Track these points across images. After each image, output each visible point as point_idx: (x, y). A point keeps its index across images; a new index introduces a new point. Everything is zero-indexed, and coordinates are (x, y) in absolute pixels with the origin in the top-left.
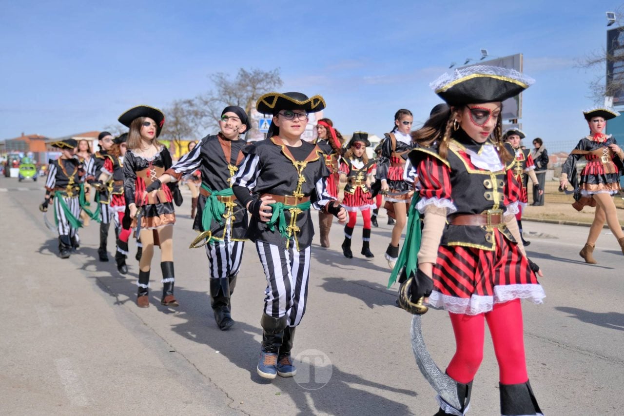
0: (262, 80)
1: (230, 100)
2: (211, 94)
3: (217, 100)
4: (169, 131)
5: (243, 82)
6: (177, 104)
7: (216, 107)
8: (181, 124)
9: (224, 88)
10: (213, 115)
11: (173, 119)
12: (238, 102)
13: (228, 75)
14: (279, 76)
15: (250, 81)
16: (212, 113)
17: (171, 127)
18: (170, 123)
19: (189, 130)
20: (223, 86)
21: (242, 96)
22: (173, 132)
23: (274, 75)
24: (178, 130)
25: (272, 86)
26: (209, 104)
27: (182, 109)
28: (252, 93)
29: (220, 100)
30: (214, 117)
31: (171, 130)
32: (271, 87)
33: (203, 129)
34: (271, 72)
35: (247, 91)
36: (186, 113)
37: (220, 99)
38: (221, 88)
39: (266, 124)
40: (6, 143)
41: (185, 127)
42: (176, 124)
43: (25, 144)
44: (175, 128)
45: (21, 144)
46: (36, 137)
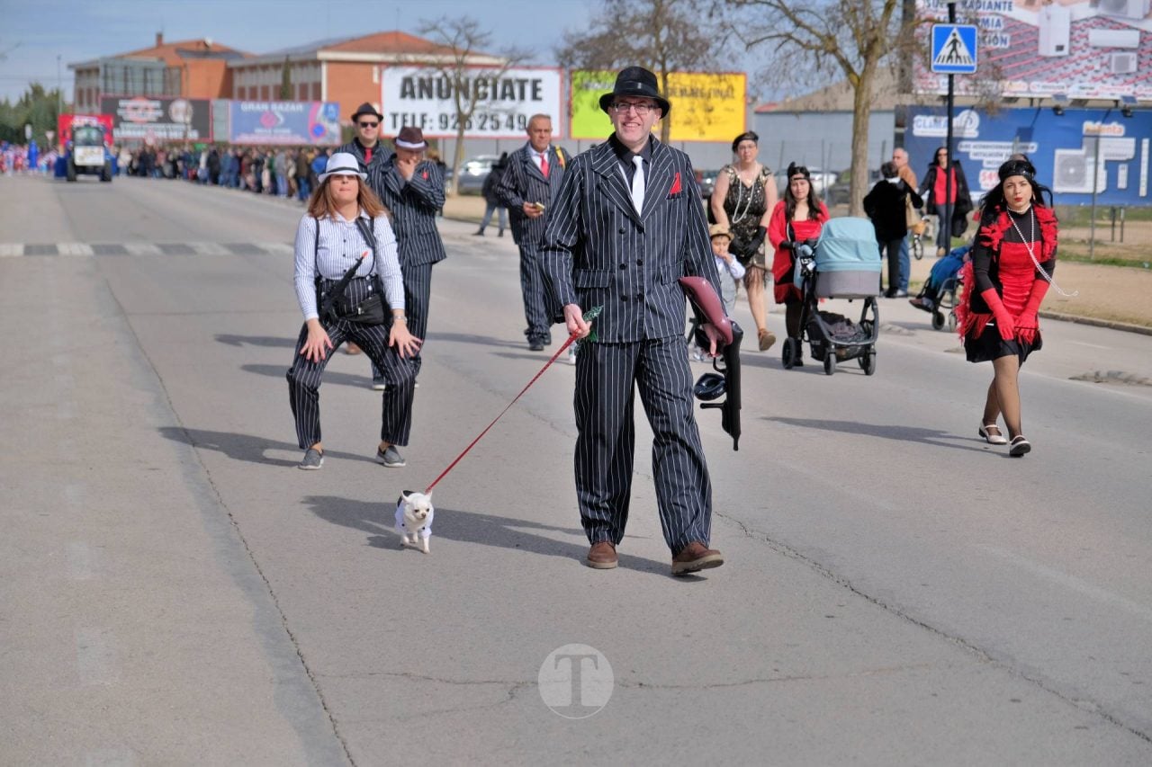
4: (631, 49)
8: (669, 23)
11: (646, 8)
17: (640, 34)
18: (634, 20)
19: (698, 45)
22: (643, 52)
30: (783, 8)
31: (638, 43)
33: (741, 47)
39: (955, 42)
40: (106, 66)
41: (685, 35)
42: (653, 24)
43: (167, 70)
44: (650, 40)
45: (151, 70)
46: (202, 48)
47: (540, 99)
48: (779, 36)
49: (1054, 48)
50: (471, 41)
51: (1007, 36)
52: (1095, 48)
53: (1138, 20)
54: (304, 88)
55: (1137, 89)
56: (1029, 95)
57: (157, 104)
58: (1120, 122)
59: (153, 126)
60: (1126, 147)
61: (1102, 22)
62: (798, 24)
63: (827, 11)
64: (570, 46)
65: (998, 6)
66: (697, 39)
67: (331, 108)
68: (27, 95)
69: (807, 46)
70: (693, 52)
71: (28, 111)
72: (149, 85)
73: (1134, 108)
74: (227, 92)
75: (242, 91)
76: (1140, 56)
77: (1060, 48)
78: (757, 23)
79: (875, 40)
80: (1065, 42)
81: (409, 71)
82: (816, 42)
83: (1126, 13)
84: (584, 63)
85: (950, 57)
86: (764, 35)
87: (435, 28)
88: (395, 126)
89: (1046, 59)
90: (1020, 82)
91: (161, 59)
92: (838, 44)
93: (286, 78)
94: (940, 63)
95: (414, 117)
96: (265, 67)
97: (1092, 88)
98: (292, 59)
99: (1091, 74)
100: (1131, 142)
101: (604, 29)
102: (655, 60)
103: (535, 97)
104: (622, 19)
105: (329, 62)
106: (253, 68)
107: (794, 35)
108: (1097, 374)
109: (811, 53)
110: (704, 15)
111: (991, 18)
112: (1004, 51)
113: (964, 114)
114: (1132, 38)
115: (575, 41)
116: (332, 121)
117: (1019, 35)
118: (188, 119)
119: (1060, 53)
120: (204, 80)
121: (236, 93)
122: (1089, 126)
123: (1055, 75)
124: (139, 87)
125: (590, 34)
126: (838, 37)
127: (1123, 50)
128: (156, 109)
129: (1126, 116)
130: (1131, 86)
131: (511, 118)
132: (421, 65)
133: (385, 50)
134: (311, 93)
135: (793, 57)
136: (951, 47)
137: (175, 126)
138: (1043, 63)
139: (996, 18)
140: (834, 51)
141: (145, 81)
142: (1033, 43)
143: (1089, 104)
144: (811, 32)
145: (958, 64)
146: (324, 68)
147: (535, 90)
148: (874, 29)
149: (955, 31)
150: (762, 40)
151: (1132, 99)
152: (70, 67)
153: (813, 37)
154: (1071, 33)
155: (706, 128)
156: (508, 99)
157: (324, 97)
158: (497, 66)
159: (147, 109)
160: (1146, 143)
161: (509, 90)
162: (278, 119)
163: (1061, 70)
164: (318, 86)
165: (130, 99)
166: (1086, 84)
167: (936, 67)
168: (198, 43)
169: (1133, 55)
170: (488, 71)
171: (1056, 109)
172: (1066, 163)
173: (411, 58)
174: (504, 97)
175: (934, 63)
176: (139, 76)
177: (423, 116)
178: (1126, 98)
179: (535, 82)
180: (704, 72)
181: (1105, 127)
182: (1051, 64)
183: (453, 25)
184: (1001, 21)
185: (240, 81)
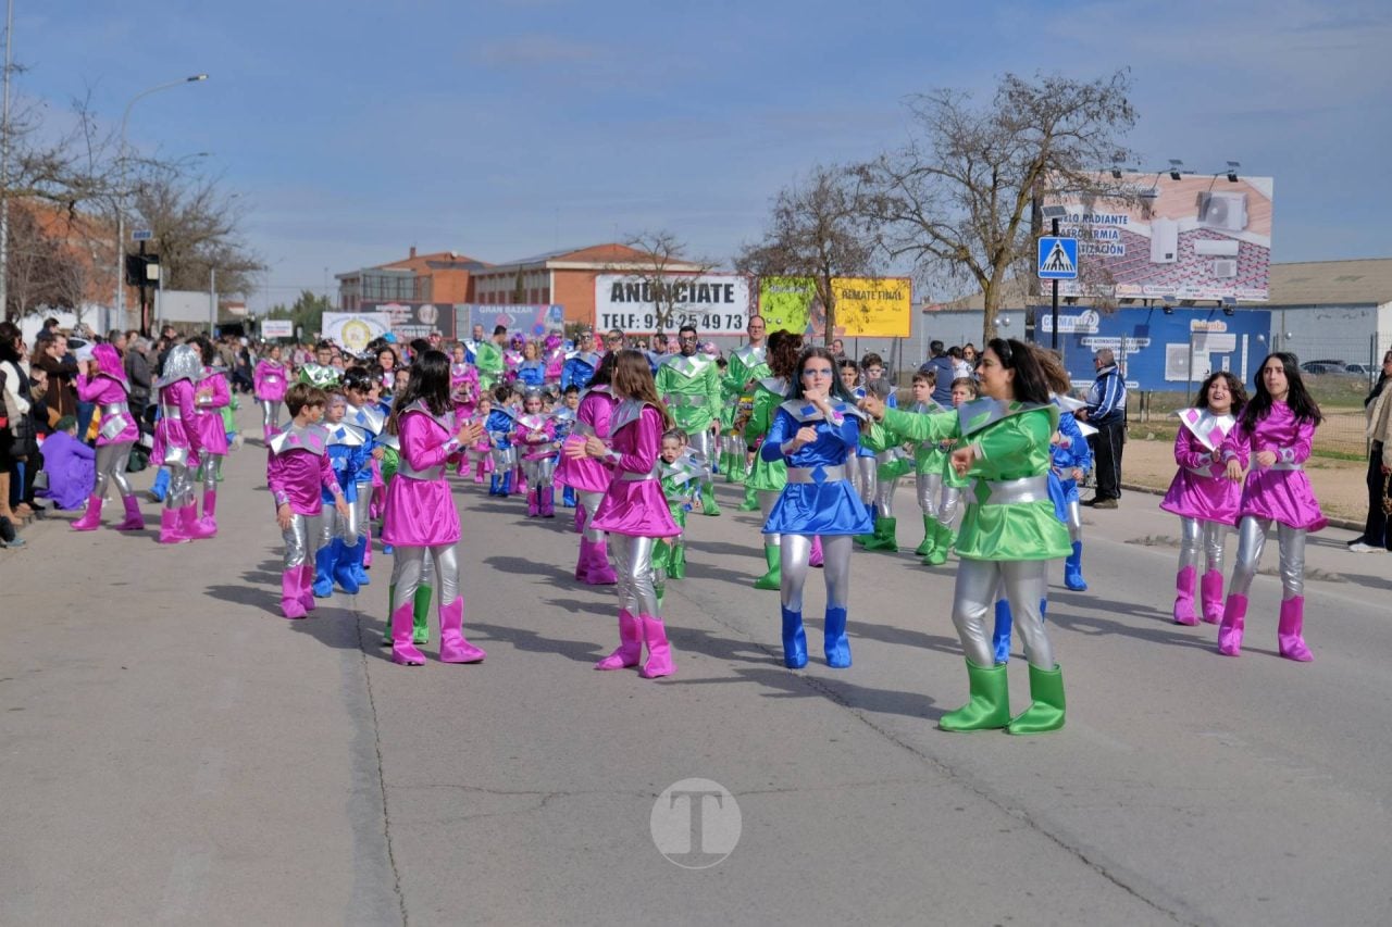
0: (1071, 109)
1: (969, 170)
2: (912, 152)
3: (930, 170)
4: (799, 258)
5: (1015, 117)
6: (823, 179)
7: (928, 193)
8: (832, 236)
9: (953, 137)
10: (919, 215)
11: (812, 223)
12: (995, 175)
13: (966, 95)
14: (1125, 94)
15: (1035, 110)
16: (917, 212)
17: (807, 246)
18: (801, 233)
19: (858, 254)
20: (950, 128)
21: (1006, 158)
22: (809, 261)
23: (1112, 91)
24: (823, 257)
25: (1104, 123)
26: (908, 184)
27: (840, 192)
28: (1040, 149)
29: (939, 172)
30: (922, 223)
31: (804, 254)
32: (1098, 130)
33: (887, 257)
34: (1098, 83)
35: (1023, 144)
36: (849, 205)
37: (939, 168)
38: (942, 134)
39: (1058, 252)
40: (365, 276)
41: (846, 246)
42: (819, 237)
43: (417, 278)
44: (815, 250)
45: (404, 279)
46: (449, 259)
47: (732, 301)
48: (919, 247)
49: (1164, 257)
50: (668, 252)
51: (1123, 246)
52: (1200, 256)
53: (1238, 232)
54: (535, 293)
55: (1237, 292)
56: (1143, 297)
57: (408, 308)
58: (1222, 320)
59: (404, 327)
60: (1227, 342)
61: (1206, 233)
62: (936, 236)
63: (962, 226)
64: (746, 256)
65: (1114, 220)
66: (857, 250)
67: (557, 310)
68: (299, 300)
69: (943, 255)
70: (853, 261)
71: (300, 315)
72: (402, 292)
73: (1234, 307)
74: (470, 298)
75: (482, 296)
76: (1239, 262)
77: (1169, 256)
78: (899, 236)
79: (1002, 250)
80: (1174, 252)
81: (617, 278)
82: (951, 251)
83: (1226, 226)
84: (759, 270)
85: (1054, 265)
86: (906, 247)
87: (637, 241)
88: (606, 326)
89: (1157, 265)
90: (1135, 286)
91: (414, 270)
92: (971, 254)
93: (519, 285)
94: (1045, 270)
95: (623, 316)
96: (502, 276)
97: (1197, 291)
98: (525, 268)
99: (1197, 278)
100: (1234, 336)
101: (776, 241)
102: (819, 268)
103: (727, 300)
104: (792, 233)
105: (556, 270)
106: (491, 276)
107: (932, 246)
108: (1148, 538)
109: (947, 261)
110: (862, 229)
111: (1108, 230)
112: (1121, 259)
113: (1087, 313)
114: (1231, 247)
115: (751, 251)
116: (557, 321)
117: (1133, 245)
118: (433, 321)
119: (1169, 261)
120: (448, 287)
121: (477, 297)
122: (1195, 324)
123: (1165, 280)
124: (393, 294)
125: (764, 245)
126: (970, 248)
127: (1224, 257)
128: (406, 312)
129: (1227, 314)
130: (1233, 289)
131: (707, 317)
132: (625, 272)
133: (595, 260)
134: (541, 297)
135: (931, 265)
136: (1055, 256)
137: (423, 327)
138: (1155, 269)
139: (1113, 231)
140: (968, 259)
141: (398, 288)
142: (1146, 252)
143: (1196, 304)
144: (948, 243)
145: (1062, 271)
146: (552, 275)
147: (728, 293)
148: (1001, 240)
149: (1058, 242)
150: (904, 250)
151: (1233, 300)
152: (337, 277)
153: (949, 247)
154: (1179, 243)
155: (864, 326)
156: (704, 301)
157: (552, 301)
158: (691, 273)
159: (399, 312)
160: (1245, 337)
161: (704, 294)
162: (511, 320)
163: (1170, 275)
164: (546, 292)
165: (385, 304)
166: (1193, 287)
167: (1043, 274)
168: (446, 256)
169: (1233, 262)
170: (683, 278)
171: (1166, 309)
172: (1176, 356)
173: (617, 266)
174: (700, 300)
175: (1040, 270)
176: (393, 285)
177: (631, 316)
178: (1226, 299)
179: (727, 287)
180: (863, 278)
181: (1210, 324)
182: (1161, 270)
183: (652, 238)
184: (1118, 232)
185: (479, 287)
